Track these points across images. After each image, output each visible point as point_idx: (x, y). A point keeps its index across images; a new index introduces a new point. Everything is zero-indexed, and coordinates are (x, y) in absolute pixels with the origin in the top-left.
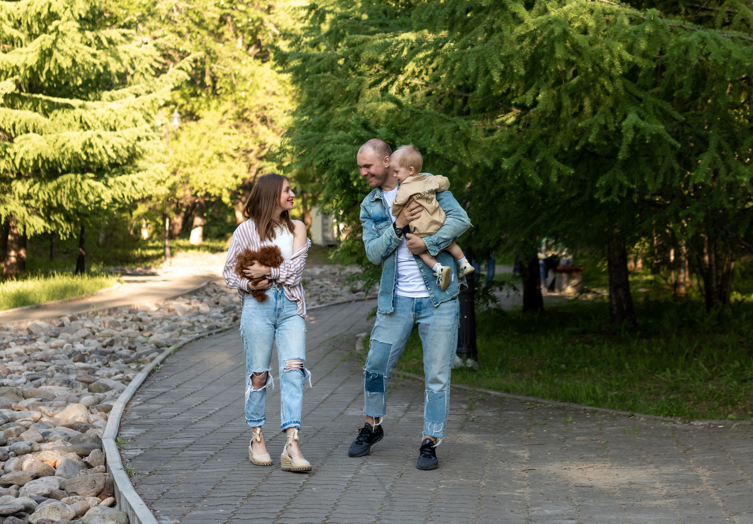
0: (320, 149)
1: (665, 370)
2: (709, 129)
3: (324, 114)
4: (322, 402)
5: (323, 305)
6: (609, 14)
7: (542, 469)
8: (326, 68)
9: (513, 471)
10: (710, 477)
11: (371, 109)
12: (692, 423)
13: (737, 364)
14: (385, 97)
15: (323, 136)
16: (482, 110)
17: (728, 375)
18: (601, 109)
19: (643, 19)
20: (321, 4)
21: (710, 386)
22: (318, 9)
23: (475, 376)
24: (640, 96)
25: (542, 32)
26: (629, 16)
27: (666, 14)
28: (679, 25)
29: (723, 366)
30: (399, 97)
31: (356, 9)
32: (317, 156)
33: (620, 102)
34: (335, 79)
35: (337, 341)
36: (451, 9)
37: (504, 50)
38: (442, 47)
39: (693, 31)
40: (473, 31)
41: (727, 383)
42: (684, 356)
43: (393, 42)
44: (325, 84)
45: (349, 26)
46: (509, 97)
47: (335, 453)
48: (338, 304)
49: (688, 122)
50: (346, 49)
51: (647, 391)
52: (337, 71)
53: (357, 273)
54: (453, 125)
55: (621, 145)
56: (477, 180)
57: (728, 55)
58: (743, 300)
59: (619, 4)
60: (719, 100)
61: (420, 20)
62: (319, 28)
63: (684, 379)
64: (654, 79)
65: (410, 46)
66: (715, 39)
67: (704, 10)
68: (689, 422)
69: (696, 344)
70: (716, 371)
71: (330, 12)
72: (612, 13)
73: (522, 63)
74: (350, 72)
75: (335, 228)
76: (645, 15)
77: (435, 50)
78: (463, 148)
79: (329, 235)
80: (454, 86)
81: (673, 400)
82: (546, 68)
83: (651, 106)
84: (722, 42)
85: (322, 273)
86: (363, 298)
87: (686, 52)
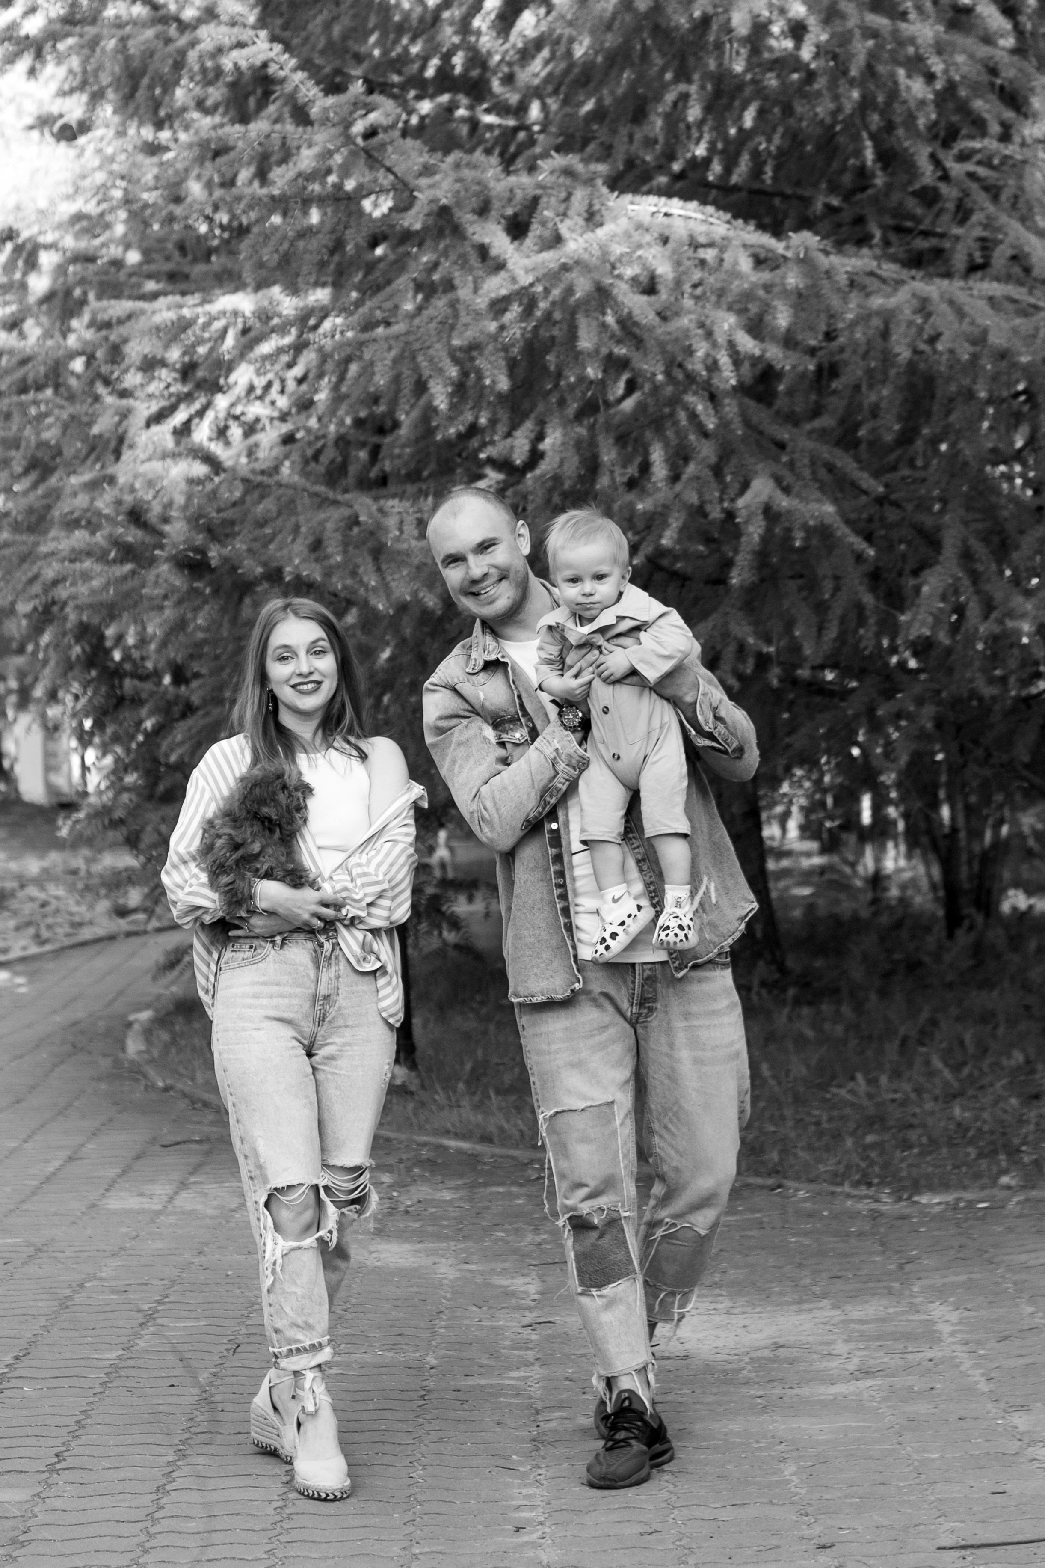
0: (30, 575)
1: (853, 1078)
2: (942, 512)
3: (40, 491)
4: (48, 1180)
5: (48, 947)
6: (704, 246)
7: (568, 1319)
8: (41, 381)
9: (502, 1328)
10: (960, 1323)
11: (150, 476)
12: (916, 1198)
13: (1018, 1057)
14: (181, 448)
15: (37, 544)
16: (414, 476)
17: (999, 1085)
18: (691, 469)
19: (785, 258)
20: (28, 226)
21: (957, 1111)
22: (20, 241)
23: (411, 1106)
24: (779, 437)
25: (547, 291)
26: (751, 250)
27: (839, 245)
28: (868, 269)
29: (985, 1065)
30: (217, 449)
31: (111, 240)
32: (24, 590)
33: (733, 452)
34: (62, 407)
35: (82, 1032)
36: (334, 236)
37: (461, 333)
38: (316, 327)
39: (900, 283)
40: (388, 290)
41: (996, 1102)
42: (897, 1043)
43: (198, 316)
44: (41, 417)
45: (96, 279)
46: (475, 443)
47: (77, 1301)
48: (83, 944)
49: (893, 497)
50: (89, 335)
51: (812, 1128)
52: (69, 388)
53: (127, 869)
54: (345, 512)
55: (736, 551)
56: (404, 641)
57: (980, 339)
58: (1031, 907)
59: (728, 222)
60: (962, 445)
61: (261, 265)
62: (23, 286)
63: (898, 1096)
64: (813, 397)
65: (240, 326)
66: (951, 303)
67: (926, 234)
68: (909, 1198)
69: (925, 1014)
70: (970, 1075)
71: (48, 247)
72: (711, 245)
73: (502, 363)
74: (101, 389)
75: (75, 760)
76: (787, 248)
77: (300, 336)
78: (370, 567)
79: (60, 781)
80: (348, 421)
81: (873, 1146)
82: (559, 375)
83: (806, 461)
84: (967, 309)
85: (45, 871)
86: (142, 928)
87: (885, 334)
